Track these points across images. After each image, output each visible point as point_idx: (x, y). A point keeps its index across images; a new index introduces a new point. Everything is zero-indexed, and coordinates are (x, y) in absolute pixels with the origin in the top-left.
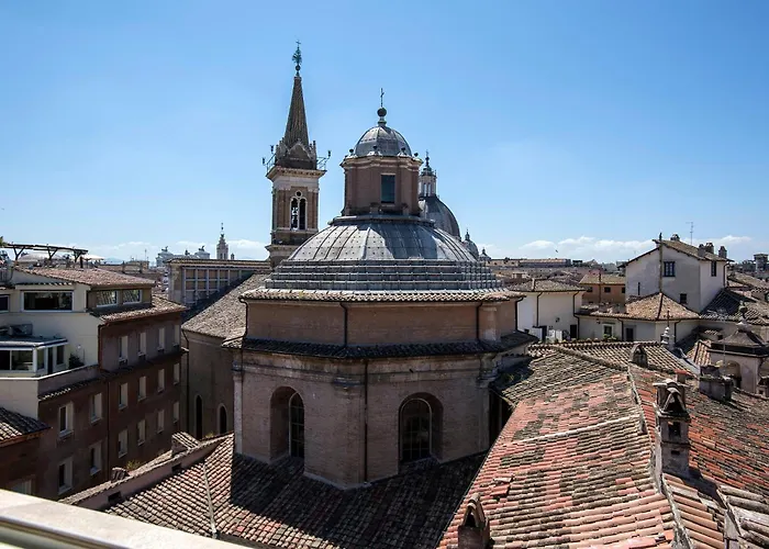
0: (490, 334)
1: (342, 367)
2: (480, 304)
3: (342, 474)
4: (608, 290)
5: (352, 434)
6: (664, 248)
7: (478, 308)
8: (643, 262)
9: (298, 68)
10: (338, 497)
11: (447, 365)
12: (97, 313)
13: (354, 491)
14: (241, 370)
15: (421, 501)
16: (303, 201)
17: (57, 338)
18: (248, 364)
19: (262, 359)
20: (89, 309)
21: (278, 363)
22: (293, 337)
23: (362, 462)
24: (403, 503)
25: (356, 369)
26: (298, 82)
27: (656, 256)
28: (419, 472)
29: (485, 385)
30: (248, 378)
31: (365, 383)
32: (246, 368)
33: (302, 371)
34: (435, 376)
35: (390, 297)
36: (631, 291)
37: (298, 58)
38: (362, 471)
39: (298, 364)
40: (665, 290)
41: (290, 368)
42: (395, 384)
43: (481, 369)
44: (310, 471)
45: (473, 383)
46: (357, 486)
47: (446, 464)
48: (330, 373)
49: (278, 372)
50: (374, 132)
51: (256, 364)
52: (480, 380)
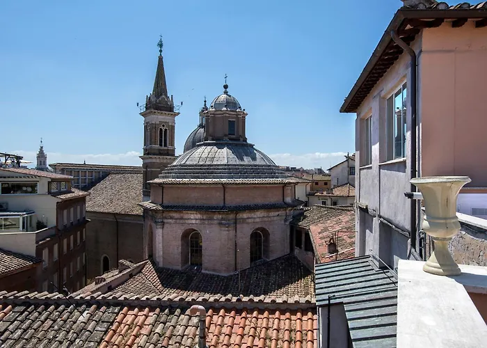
0: (288, 200)
1: (224, 216)
2: (285, 185)
3: (224, 268)
4: (317, 184)
5: (229, 248)
6: (350, 160)
7: (283, 187)
8: (340, 167)
9: (161, 51)
10: (223, 280)
11: (272, 214)
12: (54, 195)
13: (232, 276)
14: (162, 222)
15: (264, 276)
16: (166, 130)
17: (29, 211)
18: (167, 218)
19: (176, 215)
20: (49, 193)
21: (186, 216)
22: (193, 203)
23: (234, 262)
24: (257, 278)
25: (232, 216)
26: (161, 59)
27: (346, 164)
28: (259, 265)
29: (288, 223)
30: (166, 226)
31: (236, 223)
32: (165, 221)
33: (201, 219)
34: (266, 219)
35: (244, 182)
36: (334, 182)
37: (161, 45)
38: (234, 266)
39: (199, 216)
40: (350, 182)
41: (193, 219)
42: (248, 223)
43: (286, 216)
44: (206, 270)
45: (283, 222)
46: (232, 274)
47: (272, 261)
48: (218, 219)
49: (187, 221)
50: (224, 97)
51: (171, 218)
52: (286, 220)
